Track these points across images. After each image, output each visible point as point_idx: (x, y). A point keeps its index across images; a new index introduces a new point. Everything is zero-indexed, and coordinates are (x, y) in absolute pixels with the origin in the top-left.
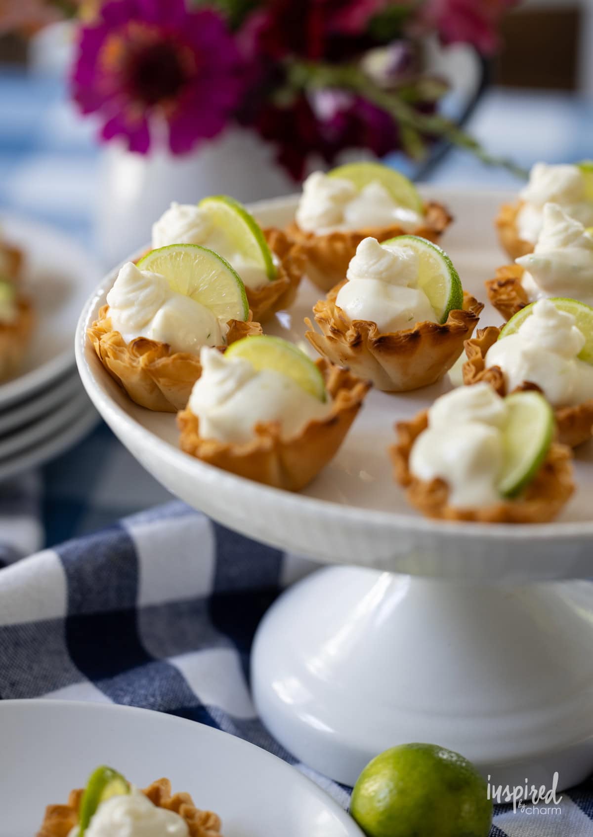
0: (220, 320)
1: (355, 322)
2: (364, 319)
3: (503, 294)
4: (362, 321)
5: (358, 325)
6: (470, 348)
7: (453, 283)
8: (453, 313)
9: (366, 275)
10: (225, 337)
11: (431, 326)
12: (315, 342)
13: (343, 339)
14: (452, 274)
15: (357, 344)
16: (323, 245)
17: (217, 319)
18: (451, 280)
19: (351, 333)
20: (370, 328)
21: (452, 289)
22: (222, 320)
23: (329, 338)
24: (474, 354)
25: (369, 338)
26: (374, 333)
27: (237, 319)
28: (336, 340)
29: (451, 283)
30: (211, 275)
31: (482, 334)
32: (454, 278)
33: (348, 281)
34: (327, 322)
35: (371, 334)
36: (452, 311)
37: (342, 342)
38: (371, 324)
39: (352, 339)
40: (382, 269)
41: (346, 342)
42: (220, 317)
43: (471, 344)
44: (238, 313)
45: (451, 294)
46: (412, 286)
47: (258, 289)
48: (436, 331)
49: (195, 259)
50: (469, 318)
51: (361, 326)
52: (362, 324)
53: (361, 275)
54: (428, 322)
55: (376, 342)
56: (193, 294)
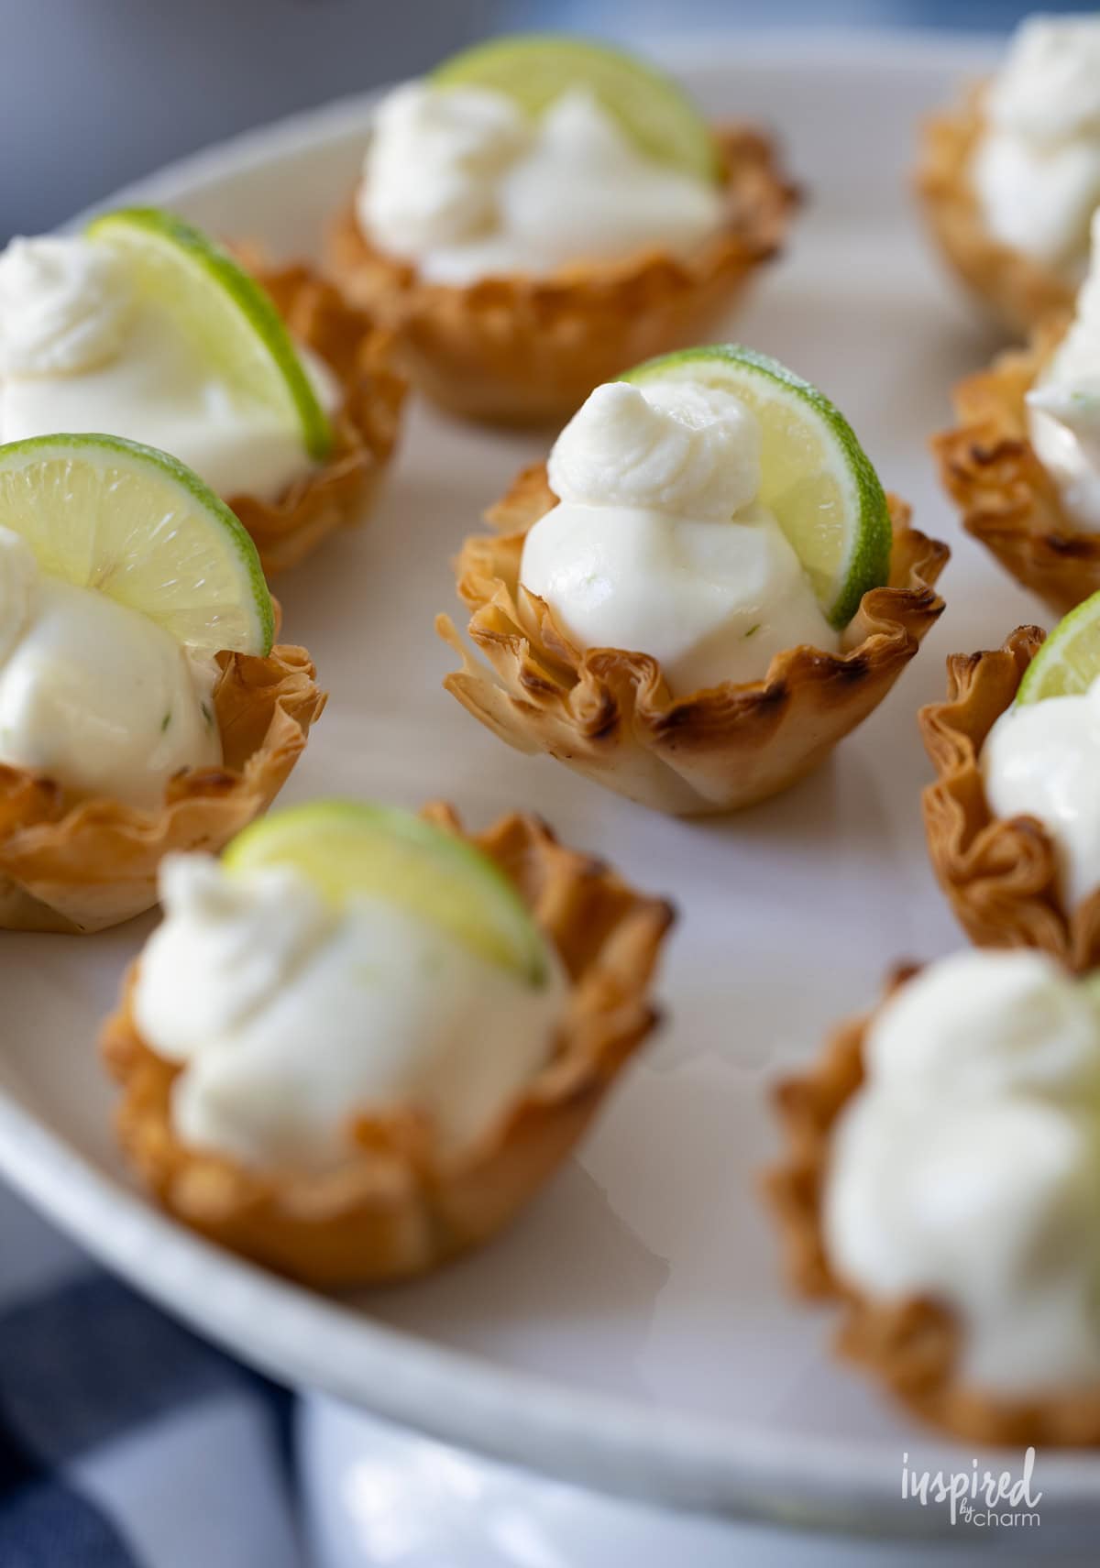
0: (193, 656)
1: (594, 654)
2: (618, 645)
3: (990, 487)
4: (613, 650)
5: (602, 662)
6: (939, 737)
7: (864, 504)
8: (870, 601)
9: (613, 496)
10: (208, 702)
11: (817, 662)
12: (471, 698)
13: (561, 710)
14: (860, 476)
15: (606, 726)
16: (450, 316)
17: (183, 650)
18: (859, 494)
19: (584, 693)
20: (640, 674)
21: (863, 524)
22: (197, 652)
23: (521, 705)
24: (953, 758)
25: (637, 706)
26: (653, 691)
27: (243, 649)
28: (540, 711)
29: (858, 504)
30: (157, 529)
31: (965, 678)
32: (865, 486)
33: (556, 501)
34: (508, 646)
35: (645, 692)
36: (867, 594)
37: (562, 719)
38: (641, 660)
39: (593, 714)
40: (661, 477)
41: (573, 721)
42: (191, 644)
43: (940, 724)
44: (245, 634)
45: (861, 538)
46: (744, 516)
47: (282, 500)
48: (834, 677)
49: (109, 480)
50: (918, 611)
51: (613, 665)
52: (614, 658)
53: (600, 495)
54: (806, 649)
55: (662, 725)
56: (106, 579)
